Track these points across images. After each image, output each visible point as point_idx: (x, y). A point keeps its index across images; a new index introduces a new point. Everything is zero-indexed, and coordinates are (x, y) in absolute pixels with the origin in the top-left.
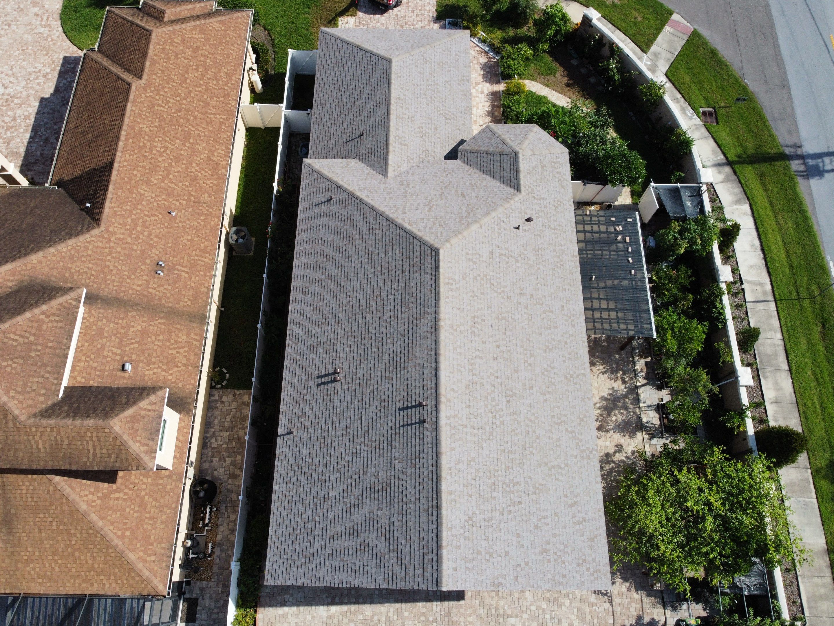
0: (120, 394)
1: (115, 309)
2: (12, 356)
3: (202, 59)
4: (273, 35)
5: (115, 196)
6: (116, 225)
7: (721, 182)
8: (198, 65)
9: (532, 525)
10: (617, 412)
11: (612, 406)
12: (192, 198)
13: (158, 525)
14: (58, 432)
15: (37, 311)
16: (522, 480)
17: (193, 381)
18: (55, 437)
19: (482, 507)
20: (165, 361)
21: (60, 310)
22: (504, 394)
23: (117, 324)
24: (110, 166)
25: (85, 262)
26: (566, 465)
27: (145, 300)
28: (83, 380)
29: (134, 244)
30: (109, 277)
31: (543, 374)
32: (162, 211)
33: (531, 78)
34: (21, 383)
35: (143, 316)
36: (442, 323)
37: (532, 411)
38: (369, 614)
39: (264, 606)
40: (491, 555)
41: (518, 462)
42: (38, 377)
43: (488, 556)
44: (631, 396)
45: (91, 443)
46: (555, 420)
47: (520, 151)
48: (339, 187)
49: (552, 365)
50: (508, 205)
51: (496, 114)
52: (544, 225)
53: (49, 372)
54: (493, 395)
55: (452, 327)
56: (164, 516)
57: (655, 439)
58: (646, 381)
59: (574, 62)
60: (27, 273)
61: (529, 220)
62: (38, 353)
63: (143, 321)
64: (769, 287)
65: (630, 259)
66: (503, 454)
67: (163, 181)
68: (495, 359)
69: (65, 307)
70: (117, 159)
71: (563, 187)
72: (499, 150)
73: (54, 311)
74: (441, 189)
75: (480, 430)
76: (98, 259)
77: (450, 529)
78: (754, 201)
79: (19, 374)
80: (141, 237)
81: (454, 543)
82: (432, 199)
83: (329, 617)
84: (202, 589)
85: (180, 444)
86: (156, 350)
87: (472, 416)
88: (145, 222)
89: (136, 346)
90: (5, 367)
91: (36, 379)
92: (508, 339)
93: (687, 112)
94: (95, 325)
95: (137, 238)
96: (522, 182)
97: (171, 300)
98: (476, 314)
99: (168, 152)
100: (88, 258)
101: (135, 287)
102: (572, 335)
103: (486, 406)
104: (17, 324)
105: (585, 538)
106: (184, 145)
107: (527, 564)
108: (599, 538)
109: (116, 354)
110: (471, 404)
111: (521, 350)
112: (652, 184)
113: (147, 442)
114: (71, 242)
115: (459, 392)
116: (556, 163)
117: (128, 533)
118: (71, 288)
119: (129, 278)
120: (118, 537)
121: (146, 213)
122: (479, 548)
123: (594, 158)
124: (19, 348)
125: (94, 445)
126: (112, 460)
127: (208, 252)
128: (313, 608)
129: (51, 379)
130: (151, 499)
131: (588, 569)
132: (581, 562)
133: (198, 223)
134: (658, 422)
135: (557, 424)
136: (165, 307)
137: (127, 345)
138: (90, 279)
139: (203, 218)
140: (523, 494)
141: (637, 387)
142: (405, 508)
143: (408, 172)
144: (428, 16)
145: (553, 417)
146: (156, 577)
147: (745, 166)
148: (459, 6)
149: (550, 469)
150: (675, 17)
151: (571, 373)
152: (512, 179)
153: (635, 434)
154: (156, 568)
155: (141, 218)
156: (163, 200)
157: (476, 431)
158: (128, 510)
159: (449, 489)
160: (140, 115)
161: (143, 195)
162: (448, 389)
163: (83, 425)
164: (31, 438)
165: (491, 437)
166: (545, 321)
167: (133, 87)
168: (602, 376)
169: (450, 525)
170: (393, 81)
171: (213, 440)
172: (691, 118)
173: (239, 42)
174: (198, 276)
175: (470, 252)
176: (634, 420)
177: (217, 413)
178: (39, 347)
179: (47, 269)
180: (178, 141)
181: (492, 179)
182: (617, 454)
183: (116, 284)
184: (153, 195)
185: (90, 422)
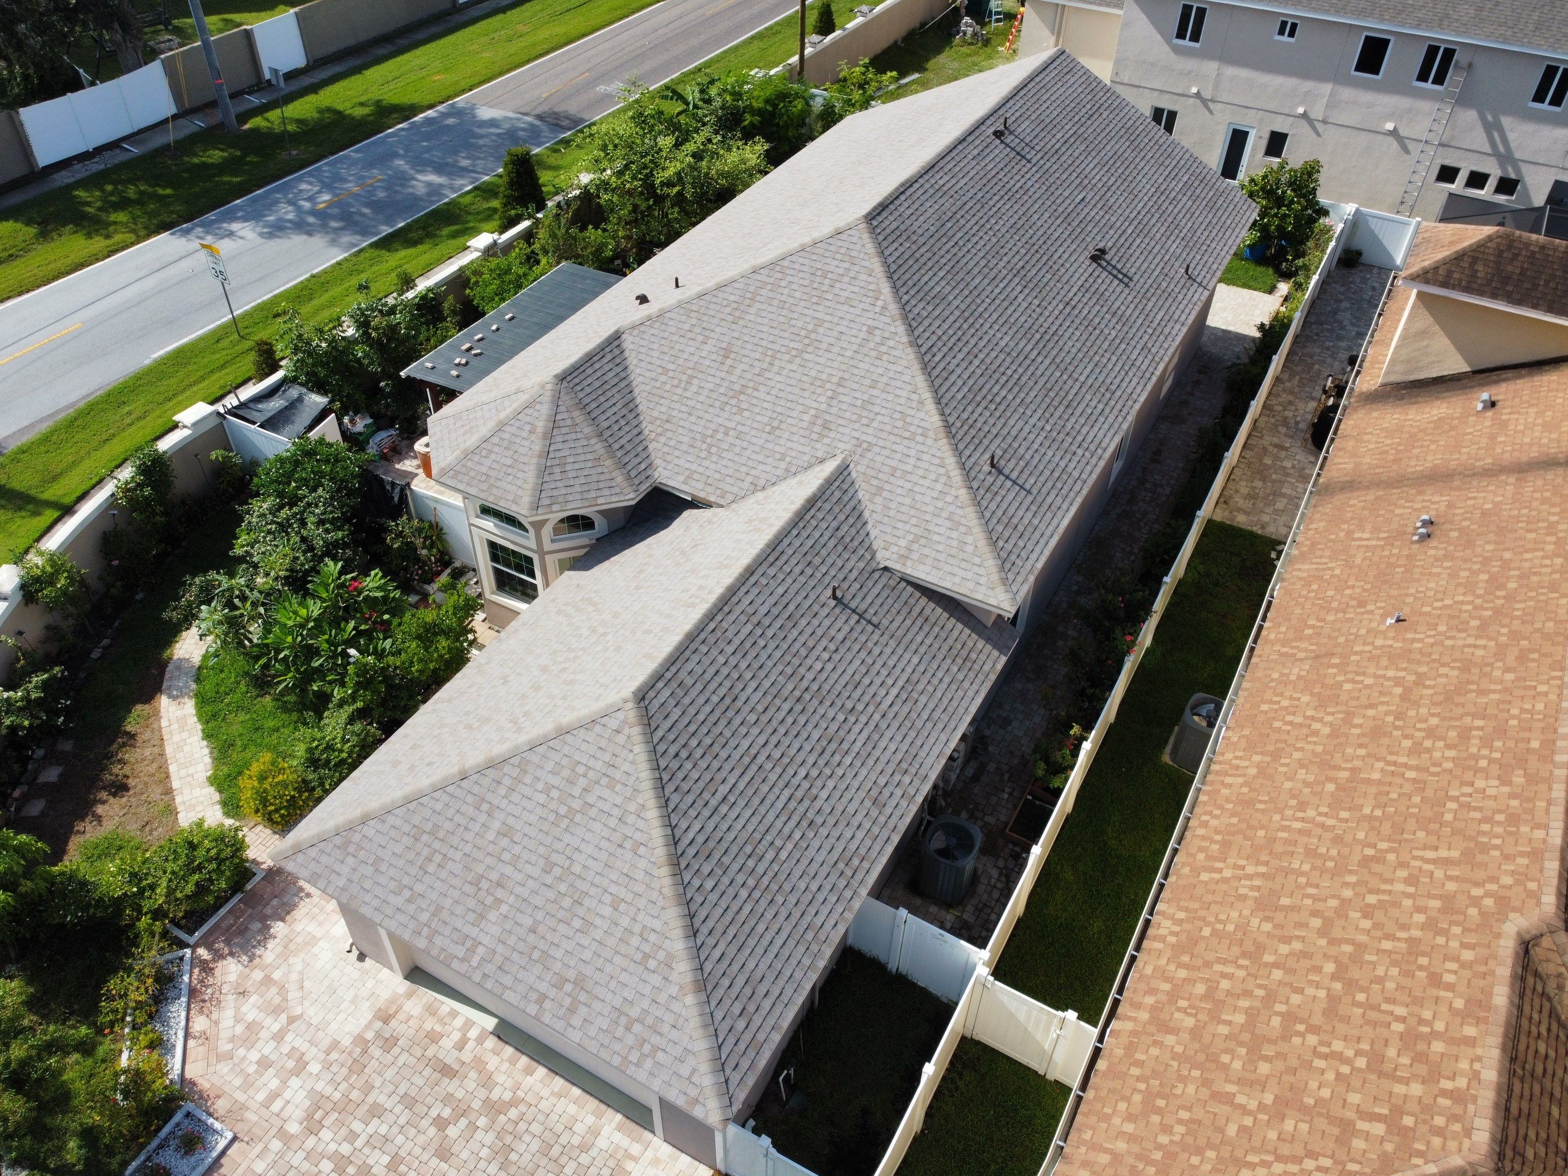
1: (1524, 460)
6: (1547, 570)
23: (1515, 444)
27: (1457, 484)
29: (1493, 552)
30: (1547, 494)
32: (1423, 619)
35: (1459, 465)
63: (1457, 459)
67: (1422, 676)
80: (1477, 566)
88: (1469, 592)
95: (1486, 562)
121: (1467, 607)
155: (1480, 596)
161: (1479, 638)
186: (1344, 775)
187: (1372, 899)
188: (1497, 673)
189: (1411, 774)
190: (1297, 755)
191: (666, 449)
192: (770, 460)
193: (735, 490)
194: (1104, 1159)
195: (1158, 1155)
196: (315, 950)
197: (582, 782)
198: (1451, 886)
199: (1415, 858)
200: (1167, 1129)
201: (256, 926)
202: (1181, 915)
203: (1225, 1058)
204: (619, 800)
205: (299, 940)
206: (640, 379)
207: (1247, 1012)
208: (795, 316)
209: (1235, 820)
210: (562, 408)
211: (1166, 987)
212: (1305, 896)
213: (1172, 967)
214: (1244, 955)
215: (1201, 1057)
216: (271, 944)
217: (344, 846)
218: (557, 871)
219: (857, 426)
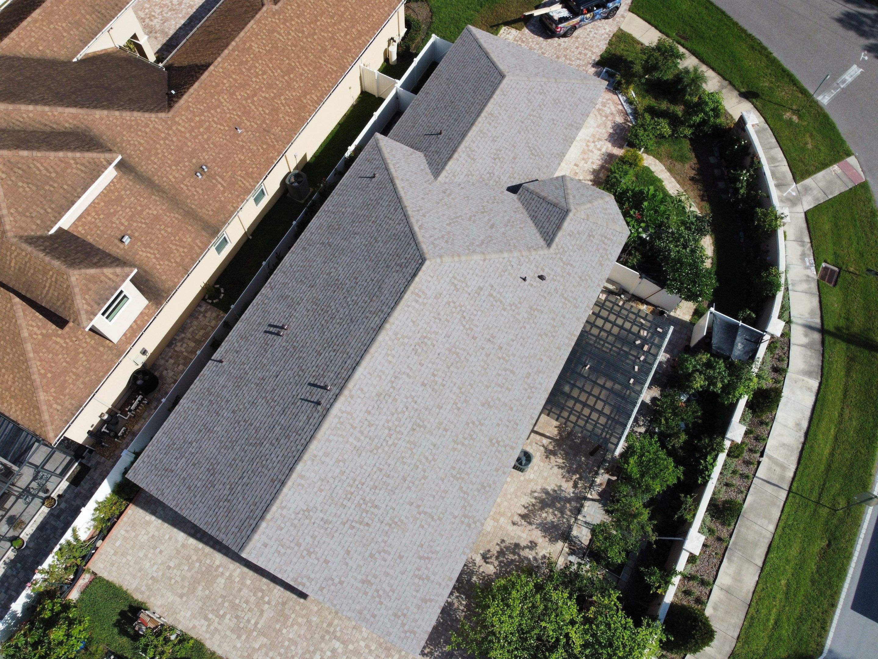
0: (97, 254)
1: (143, 187)
2: (29, 181)
3: (342, 10)
4: (434, 18)
5: (196, 93)
6: (184, 118)
7: (802, 346)
8: (335, 14)
9: (368, 552)
10: (551, 510)
11: (549, 502)
12: (264, 126)
13: (78, 383)
14: (30, 259)
15: (70, 154)
16: (384, 506)
17: (176, 280)
18: (26, 263)
19: (326, 507)
20: (162, 251)
21: (90, 163)
22: (413, 420)
23: (138, 200)
24: (207, 66)
25: (139, 136)
26: (440, 519)
27: (173, 192)
28: (83, 232)
29: (190, 141)
30: (153, 158)
31: (468, 424)
32: (231, 124)
33: (658, 157)
34: (24, 206)
35: (164, 204)
36: (387, 326)
37: (434, 451)
38: (217, 563)
39: (137, 505)
40: (309, 554)
41: (389, 488)
42: (42, 208)
43: (305, 553)
44: (574, 504)
45: (49, 281)
46: (454, 473)
47: (573, 211)
48: (387, 169)
49: (482, 421)
50: (528, 254)
51: (601, 175)
52: (556, 290)
53: (52, 209)
54: (400, 416)
55: (396, 334)
56: (88, 379)
57: (574, 557)
58: (598, 497)
59: (712, 160)
60: (86, 122)
61: (541, 277)
62: (52, 189)
63: (161, 209)
64: (791, 474)
65: (636, 368)
66: (378, 473)
67: (246, 100)
68: (423, 384)
69: (95, 163)
70: (216, 63)
71: (601, 265)
72: (555, 201)
73: (85, 161)
74: (477, 212)
75: (367, 440)
76: (152, 139)
77: (283, 508)
78: (827, 380)
79: (27, 198)
80: (200, 137)
81: (279, 522)
82: (461, 216)
83: (183, 546)
84: (98, 463)
85: (135, 327)
86: (157, 237)
87: (366, 423)
88: (210, 126)
89: (144, 226)
90: (19, 187)
91: (38, 209)
92: (448, 374)
93: (807, 260)
94: (119, 192)
95: (196, 137)
96: (557, 240)
97: (196, 203)
98: (429, 335)
99: (265, 77)
100: (144, 134)
101: (171, 177)
102: (522, 406)
103: (388, 421)
104: (48, 158)
105: (419, 595)
106: (283, 77)
107: (341, 583)
108: (433, 603)
109: (122, 224)
110: (373, 412)
111: (457, 391)
112: (712, 309)
113: (92, 303)
114: (137, 114)
115: (367, 395)
116: (608, 239)
117: (49, 375)
118: (110, 150)
119: (170, 167)
120: (40, 374)
121: (215, 119)
122: (301, 541)
123: (665, 257)
124: (39, 177)
125: (51, 284)
126: (59, 304)
127: (252, 178)
128: (175, 530)
129: (50, 215)
130: (84, 358)
131: (403, 625)
132: (400, 614)
133: (258, 149)
134: (586, 543)
135: (454, 477)
136: (187, 206)
137: (136, 221)
138: (135, 151)
139: (265, 147)
140: (376, 519)
141: (585, 498)
142: (259, 470)
143: (460, 185)
144: (590, 57)
145: (454, 468)
146: (52, 424)
147: (838, 341)
148: (626, 60)
149: (420, 513)
150: (852, 160)
151: (500, 439)
152: (550, 233)
153: (557, 540)
154: (56, 417)
155: (209, 122)
156: (237, 115)
157: (362, 438)
158: (60, 356)
159: (303, 473)
160: (257, 34)
161: (222, 103)
162: (357, 386)
163: (50, 263)
164: (9, 254)
165: (375, 451)
166: (500, 378)
167: (264, 9)
168: (556, 469)
169: (284, 504)
170: (495, 96)
171: (179, 344)
172: (807, 268)
173: (386, 9)
174: (232, 194)
175: (458, 278)
176: (564, 527)
177: (195, 323)
178: (55, 185)
179: (103, 127)
180: (279, 71)
181: (533, 225)
182: (527, 550)
183: (156, 166)
184: (231, 107)
185: (56, 263)
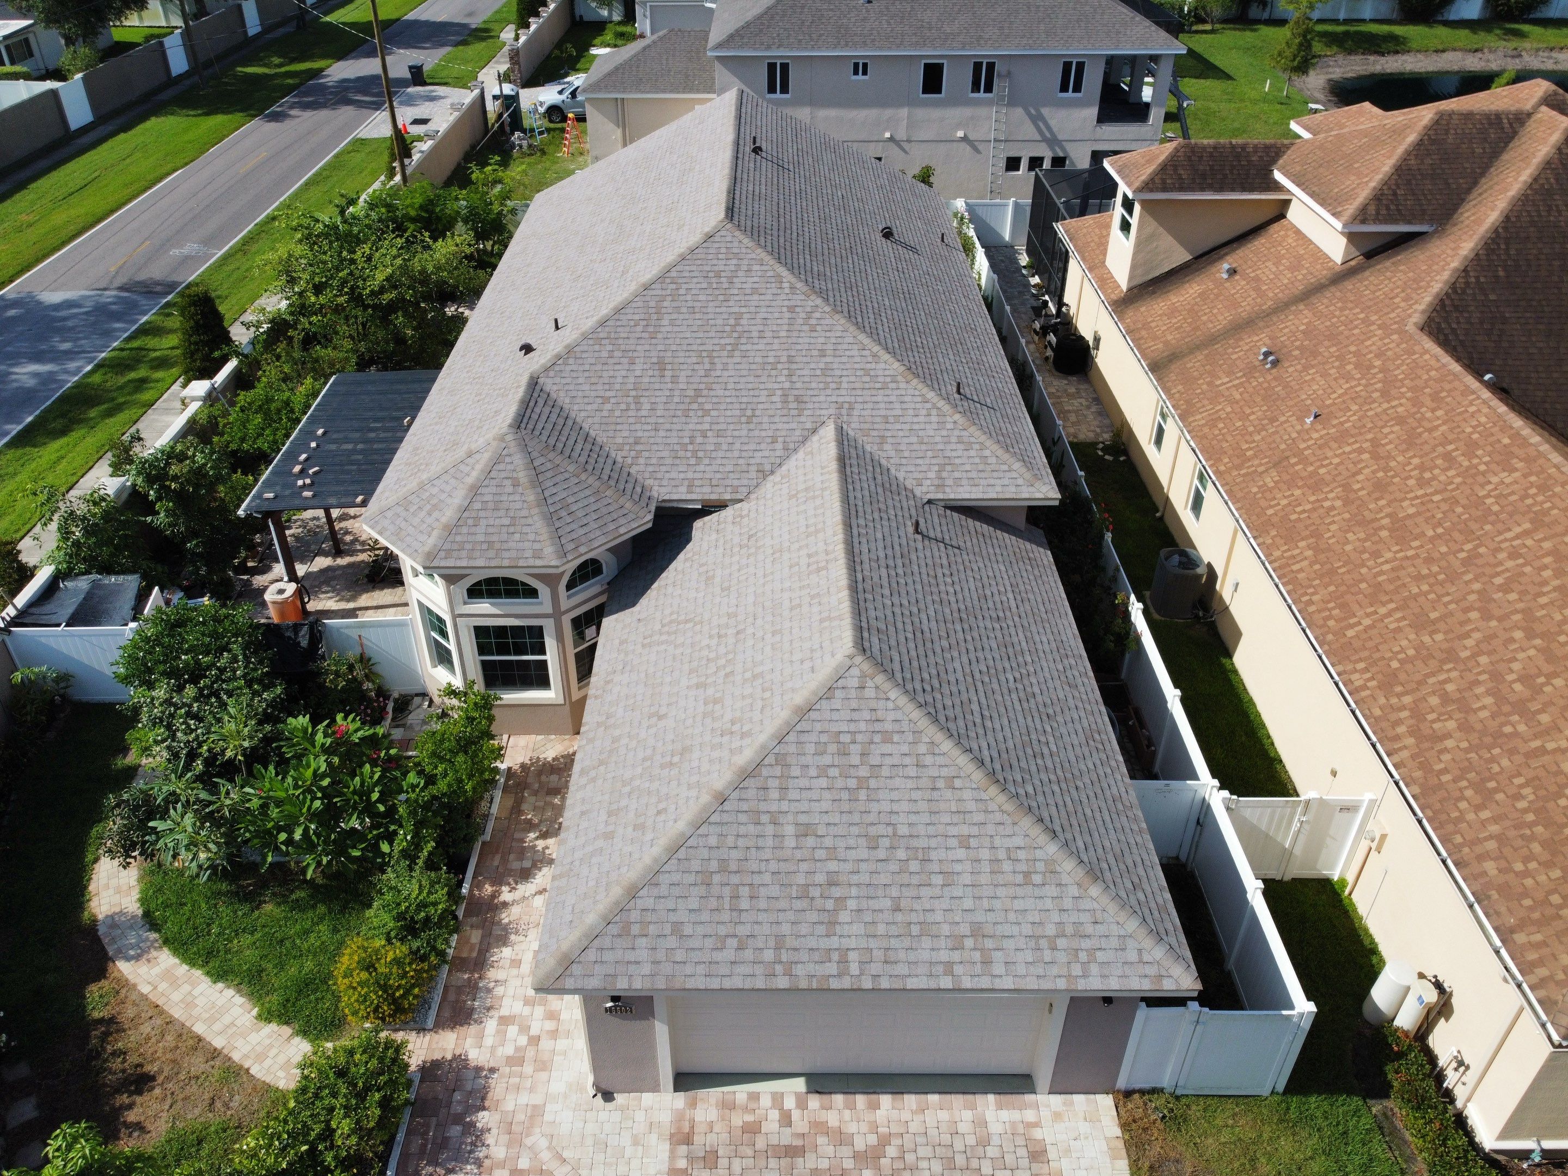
27: (1261, 325)
29: (1338, 351)
30: (1339, 304)
32: (1333, 409)
67: (1374, 440)
76: (1376, 304)
80: (1337, 364)
88: (1349, 379)
94: (1310, 267)
95: (1341, 358)
97: (1221, 350)
100: (1392, 296)
101: (1289, 323)
109: (1255, 270)
114: (1439, 288)
121: (1359, 388)
133: (1252, 442)
136: (1225, 339)
137: (1248, 283)
155: (1360, 379)
156: (1346, 422)
161: (1390, 402)
174: (1199, 394)
183: (1322, 307)
186: (1386, 521)
187: (1498, 581)
188: (1429, 415)
189: (1437, 498)
190: (1333, 527)
191: (651, 469)
192: (763, 446)
193: (745, 482)
194: (1491, 845)
195: (1530, 817)
196: (547, 1117)
197: (855, 748)
198: (1547, 545)
199: (1501, 542)
200: (1518, 797)
201: (456, 1130)
202: (1361, 665)
203: (1508, 729)
204: (905, 748)
205: (520, 1117)
206: (583, 414)
207: (1488, 693)
208: (711, 316)
209: (1332, 588)
210: (535, 454)
211: (1405, 714)
212: (1445, 605)
213: (1394, 700)
214: (1443, 662)
215: (1488, 740)
216: (490, 1139)
217: (625, 932)
218: (885, 842)
219: (829, 392)
